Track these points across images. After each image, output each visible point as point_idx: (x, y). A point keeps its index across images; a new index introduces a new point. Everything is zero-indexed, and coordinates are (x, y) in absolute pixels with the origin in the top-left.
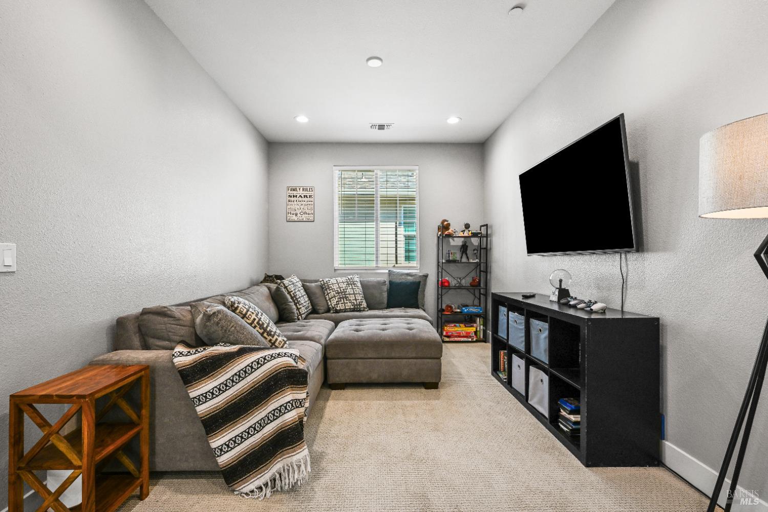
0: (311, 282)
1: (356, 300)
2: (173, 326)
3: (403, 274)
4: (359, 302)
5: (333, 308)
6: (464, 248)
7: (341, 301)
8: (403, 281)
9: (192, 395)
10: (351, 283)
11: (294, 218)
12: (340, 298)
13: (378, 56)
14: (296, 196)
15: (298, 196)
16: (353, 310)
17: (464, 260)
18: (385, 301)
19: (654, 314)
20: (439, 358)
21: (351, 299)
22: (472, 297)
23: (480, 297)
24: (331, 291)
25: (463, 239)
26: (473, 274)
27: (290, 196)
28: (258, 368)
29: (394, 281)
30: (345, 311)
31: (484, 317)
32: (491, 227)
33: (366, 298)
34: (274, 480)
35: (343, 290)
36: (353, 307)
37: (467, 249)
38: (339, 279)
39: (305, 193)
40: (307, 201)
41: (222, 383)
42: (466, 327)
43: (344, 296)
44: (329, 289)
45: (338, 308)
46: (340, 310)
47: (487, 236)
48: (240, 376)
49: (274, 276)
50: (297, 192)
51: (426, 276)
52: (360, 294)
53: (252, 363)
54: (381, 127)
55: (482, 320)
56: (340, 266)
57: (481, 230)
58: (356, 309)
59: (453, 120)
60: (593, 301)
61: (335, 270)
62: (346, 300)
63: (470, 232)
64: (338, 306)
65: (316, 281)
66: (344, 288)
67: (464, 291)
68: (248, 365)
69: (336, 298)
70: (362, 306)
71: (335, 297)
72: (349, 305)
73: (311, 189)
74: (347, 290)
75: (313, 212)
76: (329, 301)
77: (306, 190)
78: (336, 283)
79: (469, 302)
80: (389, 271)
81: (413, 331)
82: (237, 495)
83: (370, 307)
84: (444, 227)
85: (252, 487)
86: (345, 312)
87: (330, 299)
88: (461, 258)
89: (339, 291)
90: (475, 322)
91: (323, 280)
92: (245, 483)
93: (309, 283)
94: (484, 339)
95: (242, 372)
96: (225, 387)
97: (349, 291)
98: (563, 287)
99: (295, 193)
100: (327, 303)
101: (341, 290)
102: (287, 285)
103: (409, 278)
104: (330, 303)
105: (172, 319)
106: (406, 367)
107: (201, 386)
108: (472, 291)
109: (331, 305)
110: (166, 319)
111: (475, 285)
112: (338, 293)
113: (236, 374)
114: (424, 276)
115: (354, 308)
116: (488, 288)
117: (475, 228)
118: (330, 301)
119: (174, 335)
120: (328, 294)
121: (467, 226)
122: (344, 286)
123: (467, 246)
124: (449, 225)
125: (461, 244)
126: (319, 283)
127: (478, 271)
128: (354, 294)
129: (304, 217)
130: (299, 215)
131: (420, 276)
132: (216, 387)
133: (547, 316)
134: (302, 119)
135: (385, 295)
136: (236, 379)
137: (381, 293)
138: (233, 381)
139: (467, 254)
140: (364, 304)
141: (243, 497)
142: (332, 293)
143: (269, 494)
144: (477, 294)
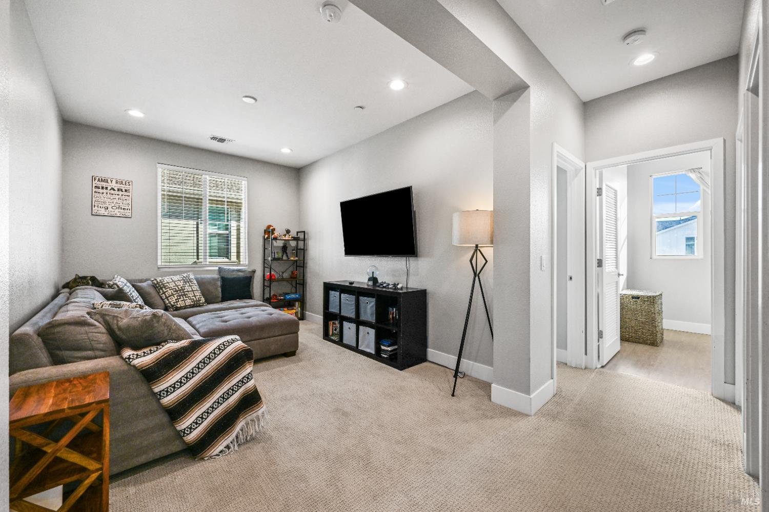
0: (141, 281)
1: (195, 296)
2: (94, 334)
3: (233, 271)
4: (198, 298)
5: (173, 306)
6: (284, 248)
7: (180, 298)
8: (235, 276)
9: (156, 390)
10: (187, 281)
11: (102, 211)
12: (180, 296)
13: (255, 97)
14: (107, 188)
15: (109, 188)
16: (193, 306)
17: (285, 258)
18: (220, 295)
19: (423, 288)
20: (297, 333)
21: (191, 296)
22: (290, 286)
23: (296, 286)
24: (168, 289)
25: (283, 241)
26: (291, 269)
27: (97, 187)
28: (220, 353)
29: (226, 277)
30: (186, 307)
31: (302, 301)
32: (308, 233)
33: (203, 294)
34: (237, 437)
35: (181, 287)
36: (193, 303)
37: (286, 250)
38: (175, 278)
39: (119, 186)
40: (122, 195)
41: (189, 372)
42: (288, 310)
43: (183, 293)
44: (165, 287)
45: (179, 306)
46: (181, 307)
47: (304, 240)
48: (204, 363)
49: (89, 278)
50: (108, 184)
51: (254, 272)
52: (198, 291)
53: (214, 350)
54: (222, 140)
55: (300, 303)
56: (163, 264)
57: (297, 235)
58: (196, 304)
59: (286, 150)
60: (396, 284)
61: (158, 268)
62: (186, 297)
63: (290, 236)
64: (178, 303)
65: (146, 280)
66: (182, 286)
67: (285, 283)
68: (211, 353)
69: (175, 296)
70: (201, 302)
71: (173, 295)
72: (188, 302)
73: (129, 183)
74: (185, 288)
75: (130, 207)
76: (166, 300)
77: (122, 183)
78: (171, 281)
79: (288, 291)
80: (219, 268)
81: (251, 319)
82: (208, 459)
83: (208, 302)
84: (269, 231)
85: (221, 448)
86: (185, 309)
87: (167, 298)
88: (283, 256)
89: (177, 289)
90: (294, 305)
91: (156, 280)
92: (214, 448)
93: (140, 282)
94: (302, 318)
95: (206, 359)
96: (192, 375)
97: (187, 288)
98: (374, 276)
99: (104, 184)
100: (164, 302)
101: (179, 288)
102: (122, 286)
103: (240, 273)
104: (167, 302)
105: (93, 327)
106: (274, 344)
107: (169, 379)
108: (290, 282)
109: (170, 303)
110: (86, 328)
111: (293, 277)
112: (177, 291)
113: (201, 362)
114: (252, 271)
115: (194, 305)
116: (305, 278)
117: (293, 234)
118: (168, 300)
119: (98, 344)
120: (164, 293)
121: (288, 232)
122: (181, 284)
123: (287, 247)
124: (274, 230)
125: (282, 245)
126: (149, 282)
127: (295, 266)
128: (193, 291)
129: (117, 212)
130: (110, 209)
131: (250, 272)
132: (183, 377)
133: (374, 294)
134: (136, 113)
135: (220, 289)
136: (202, 366)
137: (216, 289)
138: (199, 368)
139: (287, 253)
140: (203, 300)
141: (215, 458)
142: (170, 291)
143: (236, 448)
144: (294, 284)
